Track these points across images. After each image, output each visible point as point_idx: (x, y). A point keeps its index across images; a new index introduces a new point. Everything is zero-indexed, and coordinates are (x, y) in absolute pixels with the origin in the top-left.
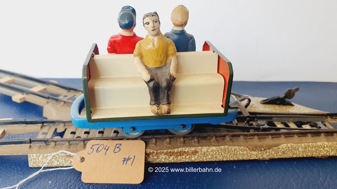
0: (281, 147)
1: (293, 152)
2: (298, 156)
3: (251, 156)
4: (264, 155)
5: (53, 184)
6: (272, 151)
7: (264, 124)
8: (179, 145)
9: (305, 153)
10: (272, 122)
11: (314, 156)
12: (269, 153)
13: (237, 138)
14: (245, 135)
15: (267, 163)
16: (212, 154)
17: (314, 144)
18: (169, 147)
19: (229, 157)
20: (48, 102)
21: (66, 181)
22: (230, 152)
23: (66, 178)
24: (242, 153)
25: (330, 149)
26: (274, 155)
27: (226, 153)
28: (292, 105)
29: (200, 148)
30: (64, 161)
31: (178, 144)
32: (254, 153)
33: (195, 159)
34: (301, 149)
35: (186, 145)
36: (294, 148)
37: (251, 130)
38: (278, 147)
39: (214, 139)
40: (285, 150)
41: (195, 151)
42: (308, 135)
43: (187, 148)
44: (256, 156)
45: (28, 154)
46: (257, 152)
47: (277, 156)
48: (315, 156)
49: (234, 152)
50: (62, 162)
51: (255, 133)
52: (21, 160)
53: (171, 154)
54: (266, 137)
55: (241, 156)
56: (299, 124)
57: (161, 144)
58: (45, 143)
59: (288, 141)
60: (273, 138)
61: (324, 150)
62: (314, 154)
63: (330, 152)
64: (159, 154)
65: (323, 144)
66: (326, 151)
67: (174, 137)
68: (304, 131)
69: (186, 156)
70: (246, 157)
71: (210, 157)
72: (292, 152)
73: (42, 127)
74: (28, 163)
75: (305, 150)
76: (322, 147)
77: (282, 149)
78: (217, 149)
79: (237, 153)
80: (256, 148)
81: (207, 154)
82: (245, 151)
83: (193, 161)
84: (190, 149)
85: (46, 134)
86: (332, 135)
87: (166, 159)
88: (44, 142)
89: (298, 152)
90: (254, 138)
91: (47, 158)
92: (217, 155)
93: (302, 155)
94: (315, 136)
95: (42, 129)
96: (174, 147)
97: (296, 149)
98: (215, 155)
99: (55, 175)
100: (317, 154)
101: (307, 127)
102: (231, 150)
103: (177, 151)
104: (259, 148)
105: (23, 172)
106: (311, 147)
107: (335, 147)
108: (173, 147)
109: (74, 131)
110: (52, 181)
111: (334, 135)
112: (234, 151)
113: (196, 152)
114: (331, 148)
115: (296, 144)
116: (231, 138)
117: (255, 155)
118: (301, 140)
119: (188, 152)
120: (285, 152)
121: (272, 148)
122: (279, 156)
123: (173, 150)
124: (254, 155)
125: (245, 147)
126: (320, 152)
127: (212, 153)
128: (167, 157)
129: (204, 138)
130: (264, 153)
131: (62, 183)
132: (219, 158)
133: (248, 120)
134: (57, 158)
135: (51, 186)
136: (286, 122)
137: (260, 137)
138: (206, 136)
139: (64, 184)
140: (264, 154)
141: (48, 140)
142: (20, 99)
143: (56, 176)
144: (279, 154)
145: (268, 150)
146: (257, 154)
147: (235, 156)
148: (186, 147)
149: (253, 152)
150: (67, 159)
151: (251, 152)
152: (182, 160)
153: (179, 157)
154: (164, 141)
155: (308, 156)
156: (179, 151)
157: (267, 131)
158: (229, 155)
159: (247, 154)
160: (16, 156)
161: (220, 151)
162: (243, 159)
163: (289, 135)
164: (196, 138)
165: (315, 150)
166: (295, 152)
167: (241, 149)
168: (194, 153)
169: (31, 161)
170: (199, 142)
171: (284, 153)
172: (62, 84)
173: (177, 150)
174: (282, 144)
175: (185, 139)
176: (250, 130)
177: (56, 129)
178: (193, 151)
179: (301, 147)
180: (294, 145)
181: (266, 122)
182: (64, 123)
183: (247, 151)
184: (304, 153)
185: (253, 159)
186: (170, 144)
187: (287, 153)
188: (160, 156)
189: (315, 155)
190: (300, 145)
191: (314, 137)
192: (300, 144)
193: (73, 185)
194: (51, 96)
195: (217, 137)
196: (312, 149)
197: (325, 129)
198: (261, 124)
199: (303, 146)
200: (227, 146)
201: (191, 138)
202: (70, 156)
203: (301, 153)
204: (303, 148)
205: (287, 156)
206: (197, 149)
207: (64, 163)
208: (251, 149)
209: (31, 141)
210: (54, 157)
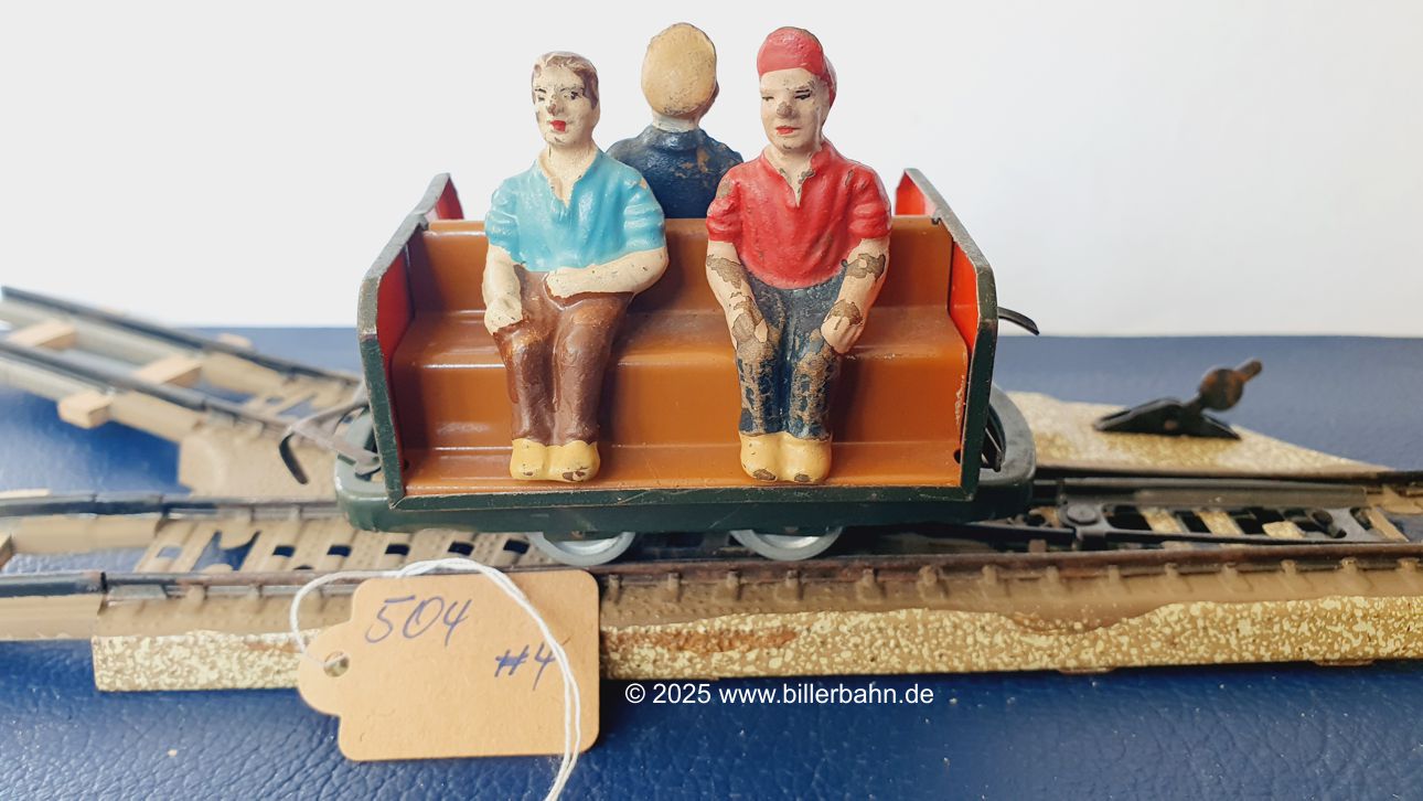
0: (1161, 616)
1: (1214, 639)
2: (1235, 658)
3: (1025, 654)
4: (1083, 652)
5: (186, 759)
6: (1120, 634)
7: (1093, 517)
8: (718, 603)
9: (1265, 643)
10: (1134, 509)
11: (1306, 656)
12: (1108, 641)
13: (970, 578)
14: (1004, 566)
15: (1097, 688)
16: (856, 646)
17: (1307, 604)
18: (673, 611)
19: (932, 657)
20: (198, 425)
21: (236, 751)
22: (936, 636)
23: (238, 734)
24: (986, 641)
25: (1377, 630)
26: (1130, 655)
27: (917, 640)
28: (1235, 437)
30: (236, 667)
31: (713, 600)
32: (1041, 641)
33: (785, 665)
34: (1249, 627)
35: (746, 604)
36: (1217, 620)
37: (1033, 544)
38: (1147, 616)
39: (866, 580)
40: (1178, 628)
41: (781, 629)
42: (1285, 564)
43: (750, 619)
44: (1050, 656)
45: (93, 634)
46: (1052, 638)
47: (1141, 659)
48: (1312, 659)
49: (951, 637)
50: (230, 670)
51: (1045, 555)
52: (68, 662)
53: (681, 643)
54: (1097, 573)
55: (981, 653)
57: (640, 601)
58: (165, 590)
59: (1191, 590)
60: (1126, 577)
61: (1350, 630)
62: (1304, 650)
63: (1380, 639)
64: (631, 642)
65: (1349, 606)
66: (1361, 637)
67: (699, 573)
68: (1264, 547)
69: (743, 654)
70: (1006, 660)
71: (846, 655)
72: (1210, 641)
73: (160, 526)
74: (91, 672)
75: (1265, 632)
76: (1344, 618)
77: (1162, 627)
78: (876, 621)
79: (965, 640)
80: (1049, 619)
81: (834, 645)
82: (1000, 632)
83: (774, 673)
84: (760, 624)
85: (173, 553)
86: (1393, 569)
87: (658, 663)
88: (158, 588)
89: (1233, 642)
90: (1045, 576)
91: (167, 654)
92: (878, 649)
93: (1253, 653)
94: (1314, 570)
95: (160, 535)
96: (694, 611)
97: (1226, 627)
98: (870, 646)
99: (199, 723)
100: (1318, 648)
101: (1286, 531)
102: (938, 629)
103: (706, 631)
104: (1063, 621)
105: (70, 709)
106: (1294, 617)
107: (1400, 619)
108: (691, 613)
109: (286, 541)
110: (181, 748)
111: (1400, 566)
112: (953, 634)
113: (785, 636)
114: (1382, 622)
115: (1226, 606)
116: (943, 576)
117: (1042, 651)
118: (1251, 588)
119: (752, 633)
120: (1177, 640)
121: (1120, 622)
122: (1151, 658)
123: (690, 624)
124: (1040, 652)
125: (1000, 615)
126: (1335, 640)
127: (855, 640)
128: (662, 655)
129: (825, 576)
130: (1086, 643)
131: (220, 756)
132: (888, 661)
134: (208, 656)
135: (176, 767)
136: (1197, 511)
137: (1068, 572)
138: (833, 568)
139: (228, 760)
140: (1085, 648)
141: (177, 581)
142: (92, 413)
143: (203, 729)
144: (1149, 646)
145: (1100, 631)
146: (1051, 648)
147: (958, 654)
148: (743, 615)
149: (1036, 636)
150: (251, 658)
151: (1026, 639)
152: (728, 668)
153: (717, 657)
154: (655, 586)
155: (1281, 659)
156: (717, 628)
157: (1106, 549)
158: (932, 651)
159: (1009, 646)
160: (51, 646)
161: (891, 632)
162: (990, 668)
163: (1197, 565)
164: (790, 578)
165: (1310, 629)
166: (1223, 641)
167: (983, 623)
168: (779, 641)
169: (104, 666)
170: (801, 594)
171: (1174, 644)
172: (265, 351)
173: (705, 626)
174: (1166, 604)
175: (744, 581)
176: (1028, 542)
177: (217, 536)
178: (775, 630)
179: (1249, 616)
180: (1219, 610)
181: (1105, 510)
182: (253, 511)
183: (1009, 632)
184: (1261, 644)
185: (1034, 666)
186: (679, 600)
187: (1188, 645)
188: (636, 650)
189: (1312, 654)
190: (1244, 609)
191: (1309, 575)
192: (1244, 605)
193: (265, 764)
194: (213, 401)
195: (881, 573)
196: (1299, 626)
197: (1361, 539)
198: (1080, 519)
199: (1256, 614)
200: (919, 611)
201: (768, 574)
202: (260, 646)
203: (1246, 645)
204: (1259, 623)
205: (1186, 657)
206: (792, 622)
207: (239, 677)
208: (1026, 627)
209: (105, 585)
210: (196, 650)
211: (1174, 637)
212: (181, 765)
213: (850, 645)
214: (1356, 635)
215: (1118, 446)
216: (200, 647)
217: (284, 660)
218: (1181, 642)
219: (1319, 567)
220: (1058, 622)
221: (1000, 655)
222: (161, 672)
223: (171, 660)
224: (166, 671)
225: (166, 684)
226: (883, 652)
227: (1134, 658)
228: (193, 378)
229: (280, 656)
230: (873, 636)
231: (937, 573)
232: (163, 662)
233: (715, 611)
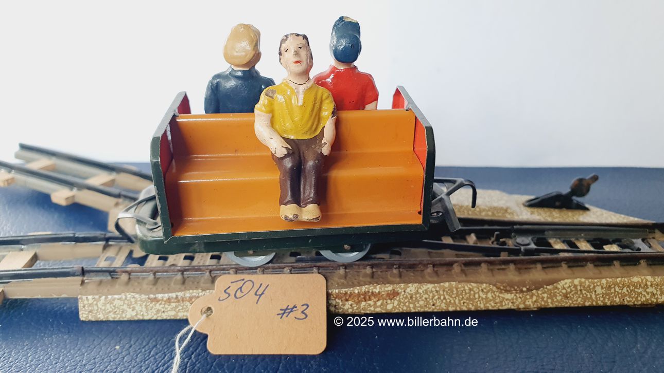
0: (561, 285)
1: (585, 295)
2: (594, 304)
3: (501, 302)
4: (527, 301)
5: (124, 350)
6: (543, 293)
7: (527, 242)
8: (363, 279)
9: (607, 297)
10: (545, 239)
11: (626, 303)
12: (538, 296)
13: (475, 268)
14: (491, 263)
15: (533, 318)
16: (426, 299)
17: (626, 279)
18: (343, 283)
19: (460, 303)
20: (117, 204)
21: (147, 347)
22: (462, 295)
23: (147, 339)
24: (484, 297)
25: (657, 291)
26: (548, 302)
27: (453, 296)
28: (587, 209)
29: (402, 287)
30: (144, 310)
31: (361, 278)
32: (508, 296)
33: (394, 307)
34: (600, 290)
35: (376, 280)
36: (586, 286)
37: (502, 254)
38: (555, 284)
39: (430, 270)
40: (569, 290)
41: (392, 291)
42: (615, 262)
43: (378, 287)
44: (512, 303)
45: (78, 295)
46: (513, 295)
47: (553, 304)
48: (628, 304)
49: (468, 295)
50: (141, 311)
51: (509, 258)
52: (65, 308)
53: (347, 298)
54: (532, 266)
55: (482, 302)
56: (598, 242)
58: (111, 275)
59: (574, 274)
60: (544, 268)
61: (645, 291)
62: (625, 300)
63: (658, 295)
65: (644, 280)
66: (650, 294)
67: (354, 266)
68: (605, 255)
69: (375, 302)
70: (493, 304)
71: (421, 303)
72: (583, 296)
73: (105, 247)
74: (77, 313)
75: (608, 292)
76: (643, 286)
77: (562, 289)
78: (435, 287)
79: (474, 296)
80: (512, 286)
81: (416, 298)
82: (490, 292)
83: (389, 311)
84: (383, 289)
85: (112, 259)
86: (663, 264)
87: (337, 307)
88: (108, 274)
89: (594, 296)
90: (509, 268)
91: (113, 303)
92: (436, 300)
93: (602, 301)
94: (628, 265)
95: (105, 251)
96: (353, 283)
97: (590, 289)
98: (432, 299)
99: (128, 334)
100: (631, 299)
101: (614, 248)
102: (462, 291)
103: (358, 292)
104: (518, 287)
105: (68, 328)
106: (621, 285)
110: (121, 345)
112: (470, 293)
113: (394, 294)
114: (659, 287)
115: (590, 280)
116: (464, 268)
117: (509, 301)
118: (601, 273)
119: (379, 293)
121: (543, 287)
122: (557, 304)
123: (351, 289)
125: (490, 284)
126: (638, 296)
127: (425, 296)
128: (339, 303)
129: (410, 268)
130: (528, 297)
131: (139, 349)
132: (440, 306)
133: (497, 235)
134: (131, 304)
135: (119, 354)
136: (573, 240)
137: (519, 266)
138: (414, 264)
139: (143, 350)
140: (528, 299)
141: (117, 271)
142: (67, 199)
143: (130, 337)
144: (556, 298)
145: (534, 291)
146: (513, 299)
147: (471, 302)
148: (375, 285)
149: (506, 294)
150: (151, 305)
151: (502, 295)
152: (368, 309)
153: (363, 304)
154: (334, 272)
155: (615, 304)
156: (363, 291)
157: (535, 255)
158: (460, 301)
159: (494, 299)
160: (56, 301)
161: (441, 292)
162: (486, 309)
163: (576, 263)
164: (395, 269)
165: (627, 291)
166: (589, 296)
167: (483, 288)
168: (391, 296)
169: (84, 309)
170: (400, 276)
171: (567, 298)
173: (358, 290)
174: (563, 279)
175: (374, 270)
176: (500, 253)
177: (131, 252)
178: (389, 292)
179: (600, 285)
180: (587, 282)
181: (532, 240)
183: (494, 292)
185: (505, 308)
186: (346, 278)
187: (573, 298)
189: (628, 302)
190: (598, 282)
191: (625, 267)
192: (598, 280)
193: (160, 352)
194: (124, 193)
195: (436, 266)
196: (623, 289)
197: (648, 251)
198: (522, 243)
199: (603, 284)
200: (454, 283)
201: (385, 267)
202: (156, 300)
203: (599, 298)
204: (605, 288)
205: (572, 303)
206: (397, 288)
207: (145, 314)
208: (501, 290)
209: (83, 272)
210: (126, 302)
211: (567, 295)
212: (122, 352)
213: (423, 298)
214: (648, 293)
215: (536, 212)
216: (128, 301)
217: (166, 306)
218: (570, 296)
219: (629, 263)
220: (516, 287)
221: (490, 303)
222: (110, 312)
223: (114, 306)
224: (112, 311)
225: (111, 317)
226: (438, 302)
227: (549, 303)
228: (112, 183)
229: (165, 304)
230: (433, 294)
231: (461, 266)
232: (111, 307)
233: (362, 283)
